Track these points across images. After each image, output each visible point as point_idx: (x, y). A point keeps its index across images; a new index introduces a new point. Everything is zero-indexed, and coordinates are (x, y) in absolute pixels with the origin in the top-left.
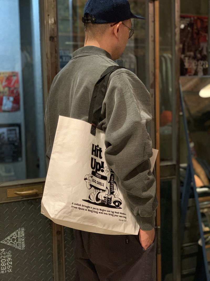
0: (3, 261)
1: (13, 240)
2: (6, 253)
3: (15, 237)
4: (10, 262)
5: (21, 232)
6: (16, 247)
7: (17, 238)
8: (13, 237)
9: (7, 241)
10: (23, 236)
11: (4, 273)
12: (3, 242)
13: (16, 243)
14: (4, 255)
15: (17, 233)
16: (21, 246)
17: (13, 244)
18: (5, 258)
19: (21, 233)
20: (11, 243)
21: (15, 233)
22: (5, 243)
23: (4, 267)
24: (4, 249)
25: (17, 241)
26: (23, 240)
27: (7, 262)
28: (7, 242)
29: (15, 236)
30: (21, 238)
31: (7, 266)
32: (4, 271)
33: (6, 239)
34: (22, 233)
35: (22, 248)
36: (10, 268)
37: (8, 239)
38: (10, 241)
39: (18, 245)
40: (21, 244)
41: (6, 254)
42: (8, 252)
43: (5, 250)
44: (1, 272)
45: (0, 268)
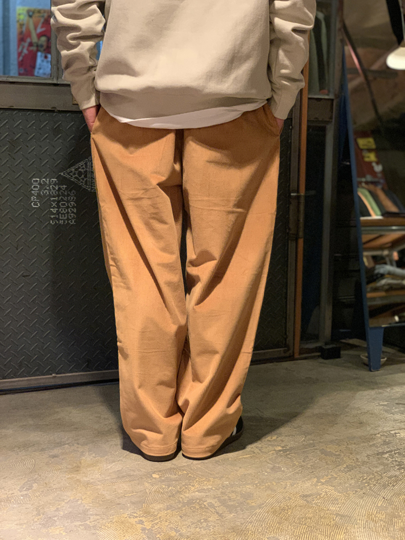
0: (62, 204)
1: (80, 174)
2: (67, 192)
3: (82, 170)
4: (73, 207)
6: (84, 186)
9: (71, 174)
12: (64, 174)
14: (64, 196)
15: (86, 164)
16: (91, 186)
17: (79, 180)
18: (65, 201)
19: (91, 165)
20: (75, 178)
21: (82, 163)
22: (67, 176)
23: (64, 214)
24: (64, 186)
25: (86, 176)
27: (68, 207)
28: (69, 175)
30: (92, 172)
31: (68, 213)
32: (64, 222)
33: (69, 170)
35: (92, 189)
36: (73, 218)
37: (72, 171)
38: (75, 174)
39: (86, 184)
40: (91, 183)
41: (68, 195)
42: (70, 191)
43: (66, 189)
44: (59, 222)
45: (58, 214)
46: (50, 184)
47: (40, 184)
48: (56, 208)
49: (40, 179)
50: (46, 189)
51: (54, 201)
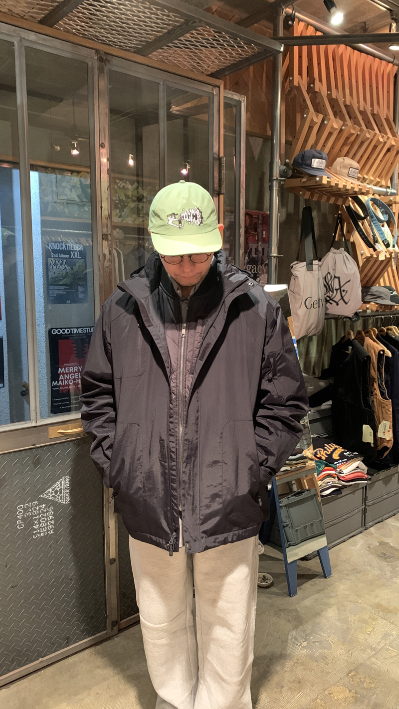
0: (42, 521)
1: (56, 492)
2: (46, 509)
4: (51, 520)
5: (66, 481)
6: (60, 501)
7: (60, 490)
8: (56, 489)
9: (49, 494)
10: (67, 487)
11: (44, 535)
12: (43, 496)
13: (59, 496)
14: (43, 513)
15: (61, 483)
16: (66, 499)
17: (56, 497)
18: (45, 517)
19: (64, 483)
20: (53, 496)
21: (58, 483)
22: (46, 497)
23: (44, 527)
24: (44, 505)
25: (61, 493)
26: (68, 491)
27: (47, 521)
29: (59, 487)
30: (65, 488)
31: (47, 526)
32: (45, 533)
33: (47, 492)
34: (66, 483)
35: (66, 502)
36: (51, 529)
37: (49, 492)
38: (52, 493)
39: (61, 499)
40: (65, 497)
41: (47, 511)
42: (49, 508)
43: (45, 507)
44: (40, 535)
45: (39, 529)
46: (32, 507)
47: (24, 509)
48: (38, 524)
49: (24, 504)
50: (29, 511)
51: (35, 519)
